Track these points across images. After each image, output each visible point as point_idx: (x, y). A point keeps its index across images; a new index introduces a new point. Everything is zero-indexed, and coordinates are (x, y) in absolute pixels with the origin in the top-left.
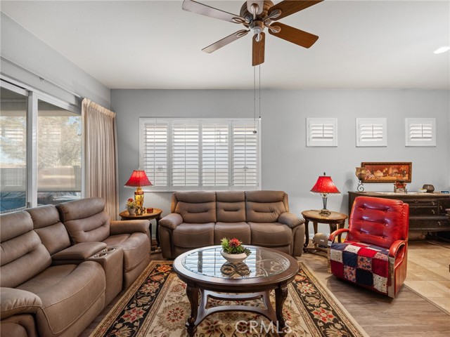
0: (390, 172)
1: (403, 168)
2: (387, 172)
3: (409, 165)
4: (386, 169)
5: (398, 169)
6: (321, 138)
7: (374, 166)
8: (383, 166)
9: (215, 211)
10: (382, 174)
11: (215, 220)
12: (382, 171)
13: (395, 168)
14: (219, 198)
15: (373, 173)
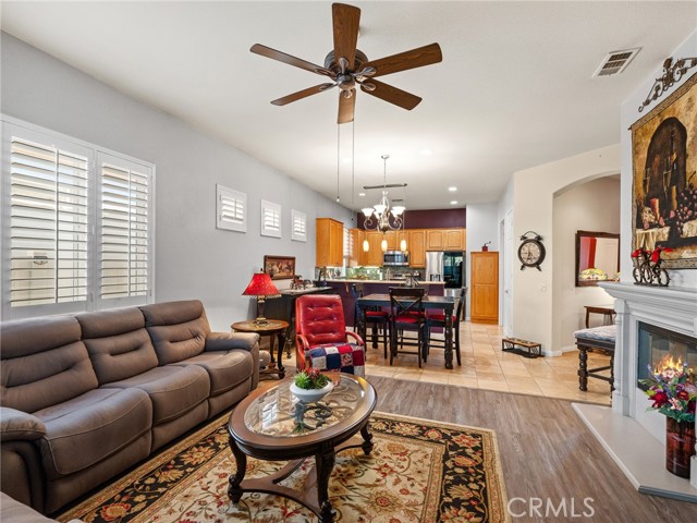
2: (281, 267)
3: (293, 259)
4: (281, 264)
6: (231, 218)
9: (88, 362)
11: (97, 383)
13: (286, 263)
14: (88, 332)
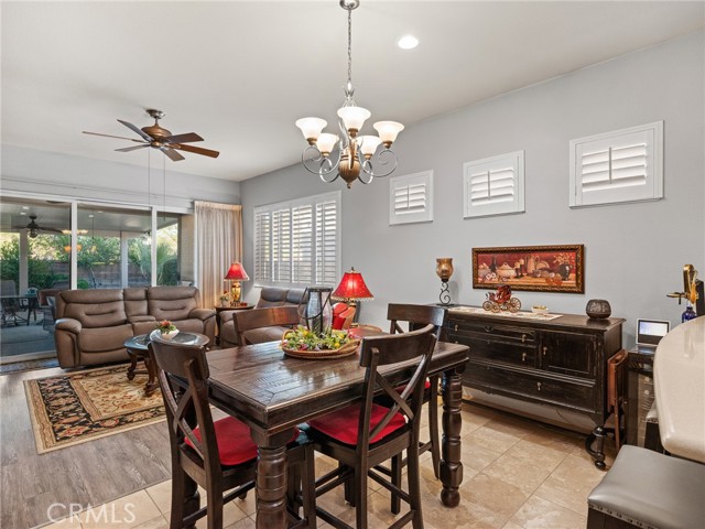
0: (531, 268)
1: (561, 259)
2: (524, 268)
3: (579, 251)
4: (522, 262)
5: (550, 261)
6: (406, 209)
7: (496, 256)
8: (516, 256)
10: (512, 273)
12: (512, 266)
13: (542, 259)
15: (493, 270)
